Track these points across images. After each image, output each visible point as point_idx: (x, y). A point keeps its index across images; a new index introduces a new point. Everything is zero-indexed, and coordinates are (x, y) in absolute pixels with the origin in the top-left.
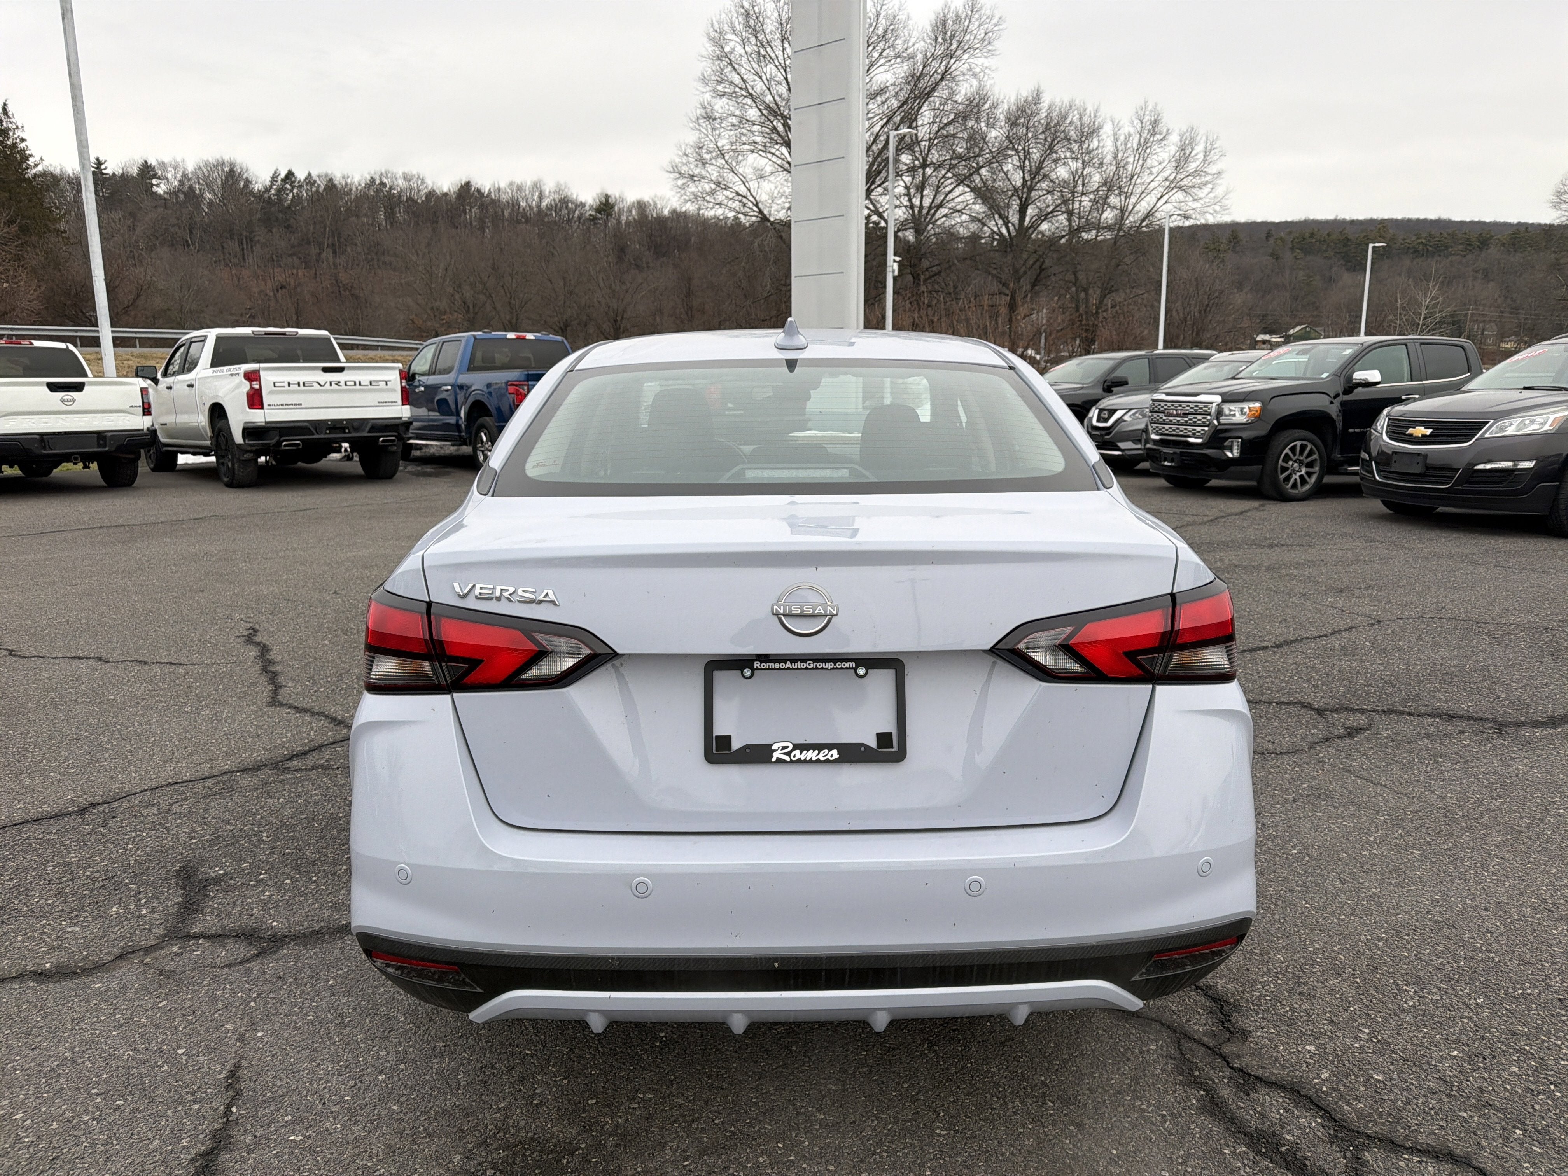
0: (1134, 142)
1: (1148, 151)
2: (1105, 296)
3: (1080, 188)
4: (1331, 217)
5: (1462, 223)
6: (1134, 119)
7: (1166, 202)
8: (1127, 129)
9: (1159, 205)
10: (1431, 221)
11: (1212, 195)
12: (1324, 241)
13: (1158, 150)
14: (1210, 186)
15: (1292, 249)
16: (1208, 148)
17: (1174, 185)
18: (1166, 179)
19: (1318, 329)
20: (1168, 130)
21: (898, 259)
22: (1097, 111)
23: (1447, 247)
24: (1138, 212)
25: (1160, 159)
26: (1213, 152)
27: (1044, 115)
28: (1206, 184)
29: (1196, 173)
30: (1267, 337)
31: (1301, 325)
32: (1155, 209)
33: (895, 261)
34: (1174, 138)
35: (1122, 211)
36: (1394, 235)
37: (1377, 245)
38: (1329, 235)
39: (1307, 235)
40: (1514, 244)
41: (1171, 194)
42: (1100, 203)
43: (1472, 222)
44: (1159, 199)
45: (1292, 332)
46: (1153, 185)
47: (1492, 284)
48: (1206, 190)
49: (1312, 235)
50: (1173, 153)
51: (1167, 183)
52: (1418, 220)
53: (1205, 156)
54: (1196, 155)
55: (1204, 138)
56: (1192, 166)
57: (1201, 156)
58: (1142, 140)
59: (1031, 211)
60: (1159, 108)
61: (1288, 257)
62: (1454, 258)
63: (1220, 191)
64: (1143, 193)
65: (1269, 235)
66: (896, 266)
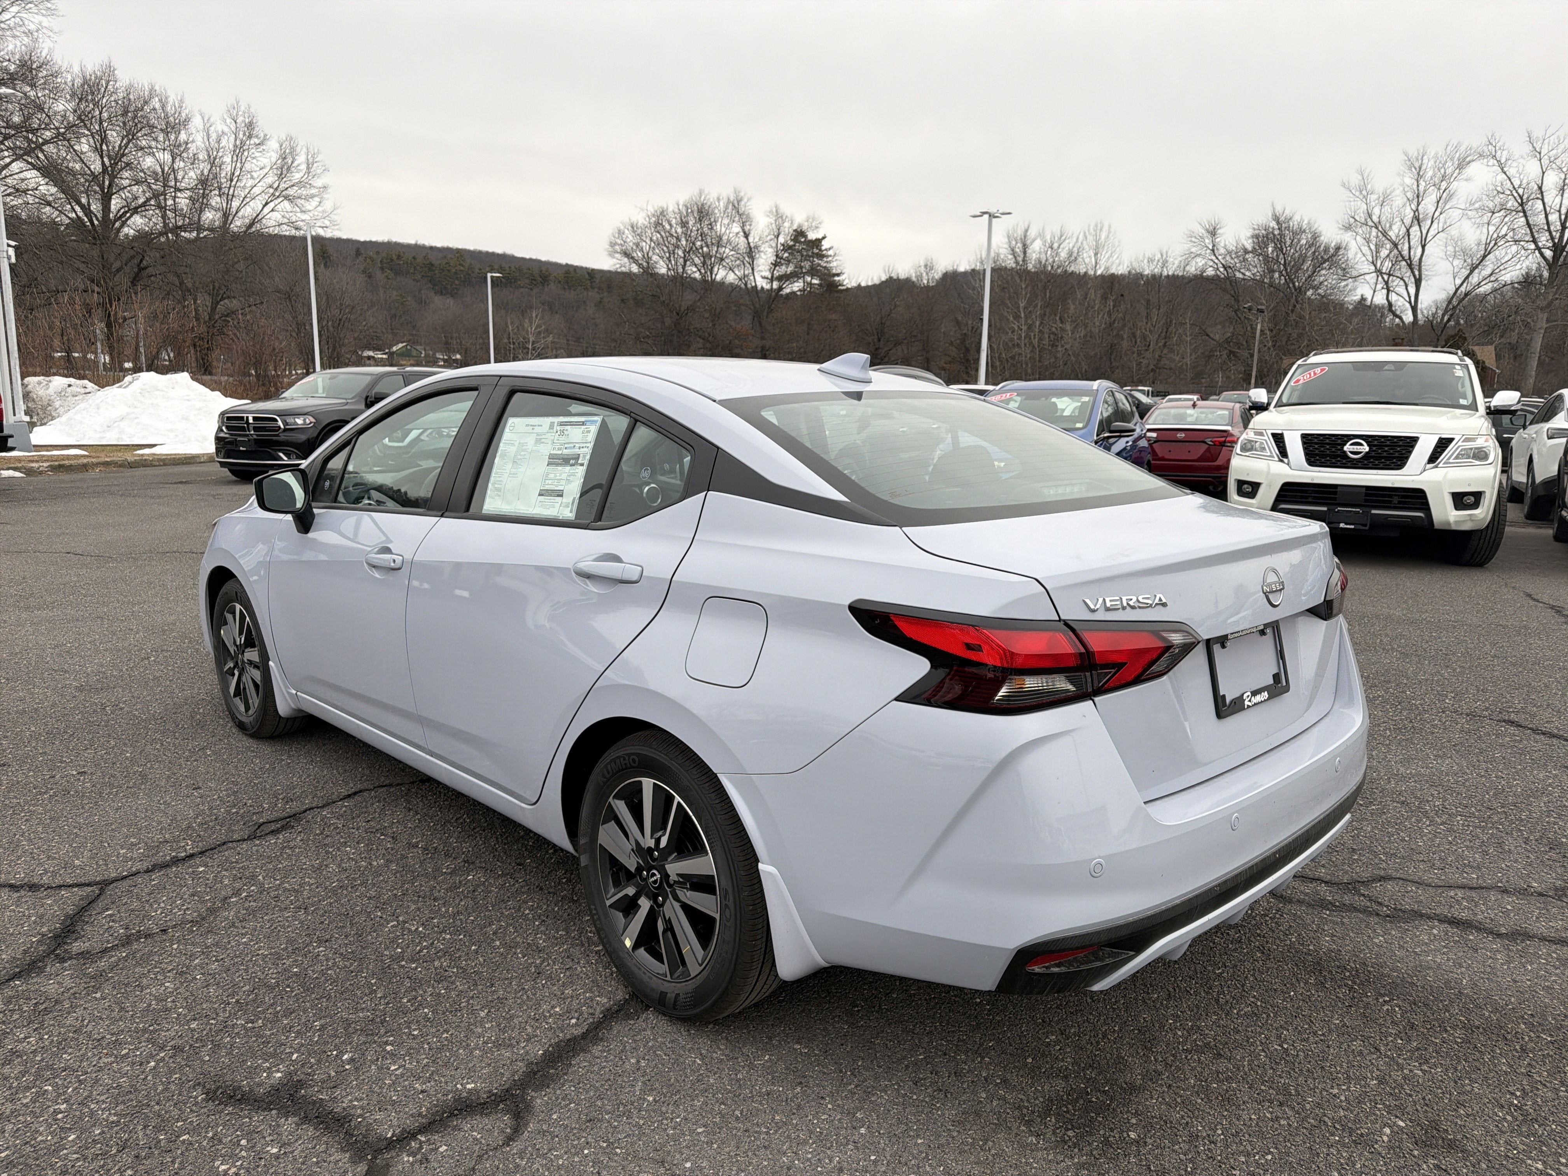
0: (228, 143)
1: (246, 153)
2: (218, 303)
3: (172, 183)
4: (412, 242)
5: (523, 259)
6: (226, 117)
7: (272, 210)
8: (220, 127)
9: (266, 210)
10: (498, 255)
11: (320, 209)
12: (411, 263)
13: (257, 154)
14: (317, 199)
15: (382, 269)
16: (311, 161)
17: (277, 194)
18: (271, 187)
19: (418, 348)
20: (265, 135)
21: (13, 243)
22: (182, 101)
23: (516, 280)
24: (243, 217)
25: (261, 164)
26: (315, 165)
27: (121, 95)
28: (313, 196)
29: (300, 184)
30: (371, 353)
31: (402, 342)
32: (260, 217)
33: (9, 245)
34: (273, 145)
35: (226, 215)
36: (471, 264)
37: (494, 275)
38: (414, 258)
39: (394, 257)
40: (567, 282)
41: (277, 202)
42: (200, 202)
43: (531, 260)
44: (264, 206)
45: (394, 349)
46: (256, 190)
47: (557, 316)
48: (314, 202)
49: (399, 257)
50: (274, 160)
51: (271, 191)
52: (487, 253)
53: (308, 168)
54: (298, 165)
55: (305, 150)
56: (297, 176)
57: (303, 167)
58: (238, 142)
59: (116, 203)
60: (252, 110)
61: (379, 276)
62: (523, 290)
63: (328, 205)
64: (245, 197)
65: (358, 253)
66: (11, 252)
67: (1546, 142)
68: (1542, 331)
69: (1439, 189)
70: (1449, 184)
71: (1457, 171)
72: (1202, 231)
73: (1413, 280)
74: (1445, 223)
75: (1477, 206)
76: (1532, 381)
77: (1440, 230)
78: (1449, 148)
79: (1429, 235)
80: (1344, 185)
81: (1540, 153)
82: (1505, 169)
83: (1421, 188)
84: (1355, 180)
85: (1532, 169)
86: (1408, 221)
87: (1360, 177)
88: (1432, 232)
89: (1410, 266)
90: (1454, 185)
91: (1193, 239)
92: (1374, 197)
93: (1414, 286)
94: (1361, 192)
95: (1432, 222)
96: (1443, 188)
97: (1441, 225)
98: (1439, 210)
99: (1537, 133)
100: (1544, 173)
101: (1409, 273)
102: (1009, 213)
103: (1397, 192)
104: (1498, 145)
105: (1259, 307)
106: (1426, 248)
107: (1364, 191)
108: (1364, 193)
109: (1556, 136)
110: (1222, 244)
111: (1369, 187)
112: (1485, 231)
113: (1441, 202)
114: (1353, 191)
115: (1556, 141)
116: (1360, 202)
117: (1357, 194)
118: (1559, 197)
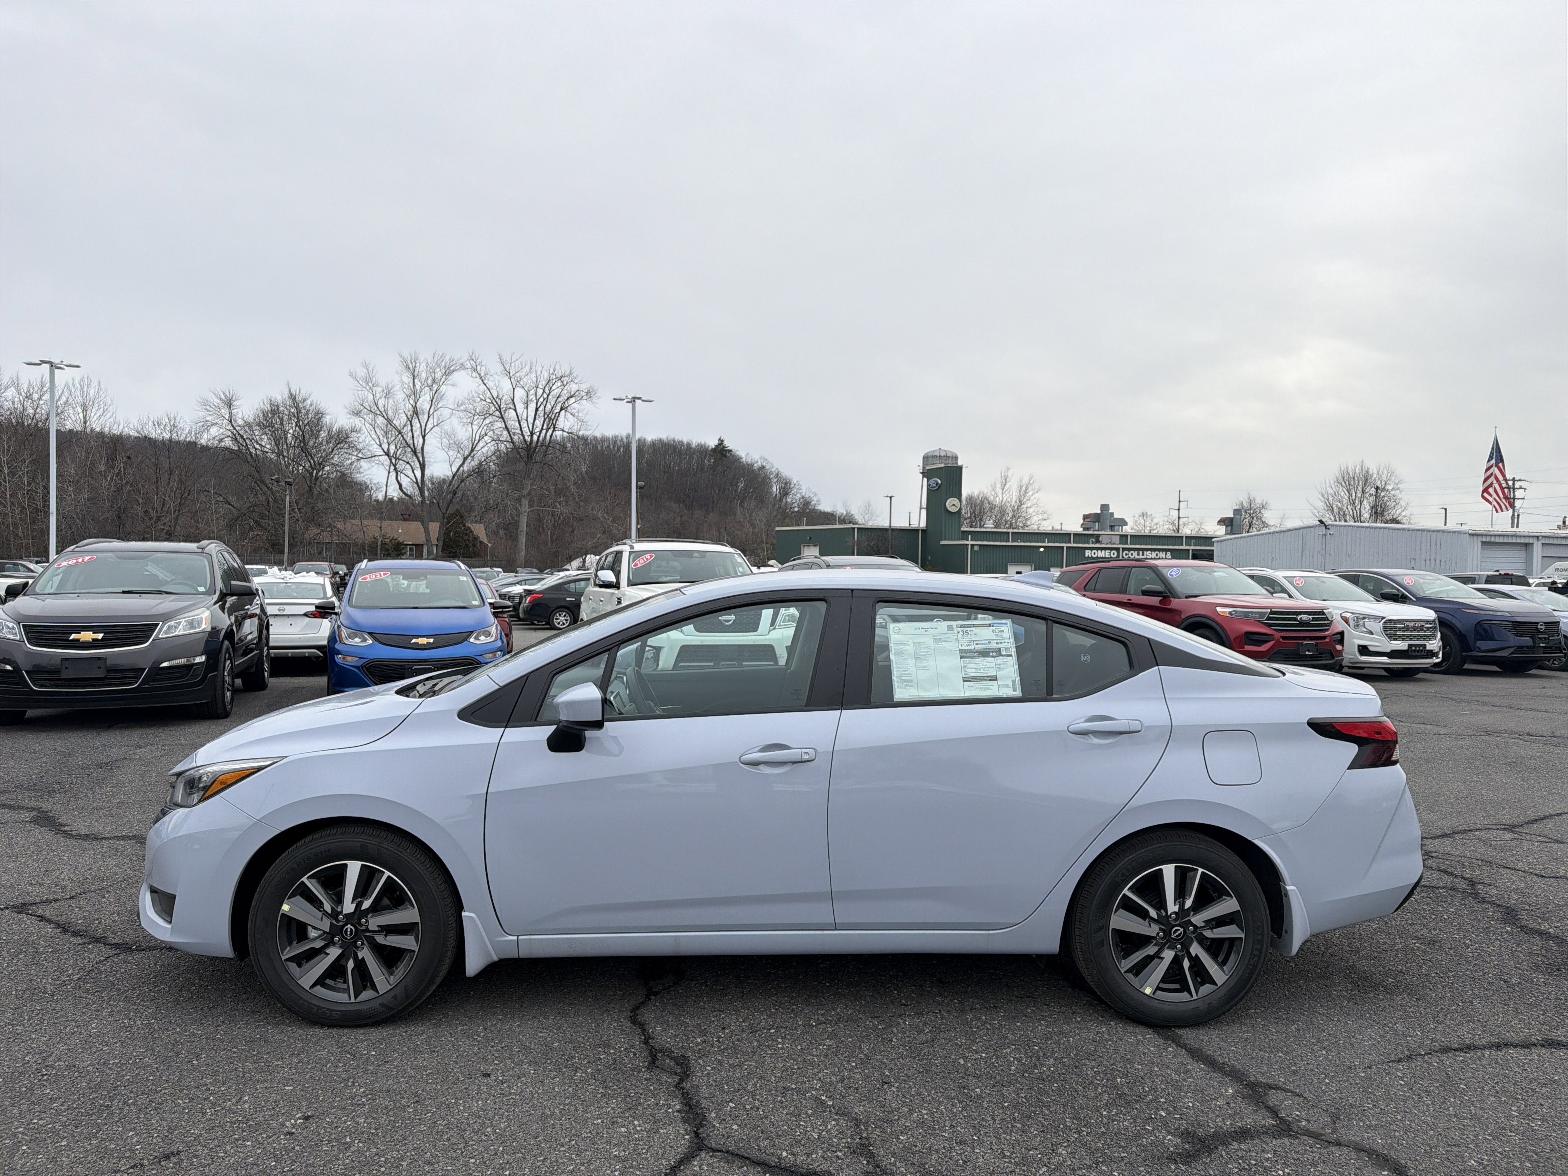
67: (513, 364)
68: (526, 514)
69: (431, 390)
70: (439, 386)
71: (444, 377)
72: (217, 401)
73: (418, 465)
74: (439, 419)
75: (462, 408)
76: (523, 554)
77: (435, 424)
78: (436, 356)
79: (427, 428)
80: (351, 375)
81: (509, 373)
82: (485, 382)
83: (418, 387)
84: (361, 372)
85: (506, 386)
86: (409, 414)
87: (365, 370)
88: (429, 426)
89: (415, 452)
90: (443, 389)
91: (208, 408)
92: (379, 389)
93: (419, 470)
94: (367, 383)
95: (429, 417)
96: (435, 389)
97: (435, 420)
98: (433, 407)
99: (507, 358)
100: (514, 389)
101: (415, 458)
102: (78, 366)
103: (397, 388)
104: (478, 361)
105: (287, 480)
106: (426, 438)
107: (369, 382)
108: (370, 384)
109: (519, 361)
110: (240, 416)
111: (374, 380)
112: (470, 429)
113: (434, 401)
114: (360, 382)
115: (520, 366)
116: (366, 393)
117: (364, 384)
118: (525, 410)
